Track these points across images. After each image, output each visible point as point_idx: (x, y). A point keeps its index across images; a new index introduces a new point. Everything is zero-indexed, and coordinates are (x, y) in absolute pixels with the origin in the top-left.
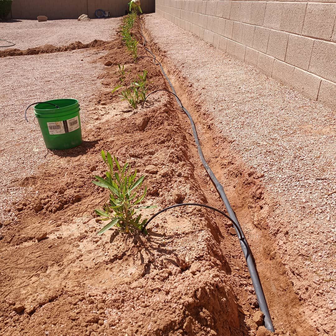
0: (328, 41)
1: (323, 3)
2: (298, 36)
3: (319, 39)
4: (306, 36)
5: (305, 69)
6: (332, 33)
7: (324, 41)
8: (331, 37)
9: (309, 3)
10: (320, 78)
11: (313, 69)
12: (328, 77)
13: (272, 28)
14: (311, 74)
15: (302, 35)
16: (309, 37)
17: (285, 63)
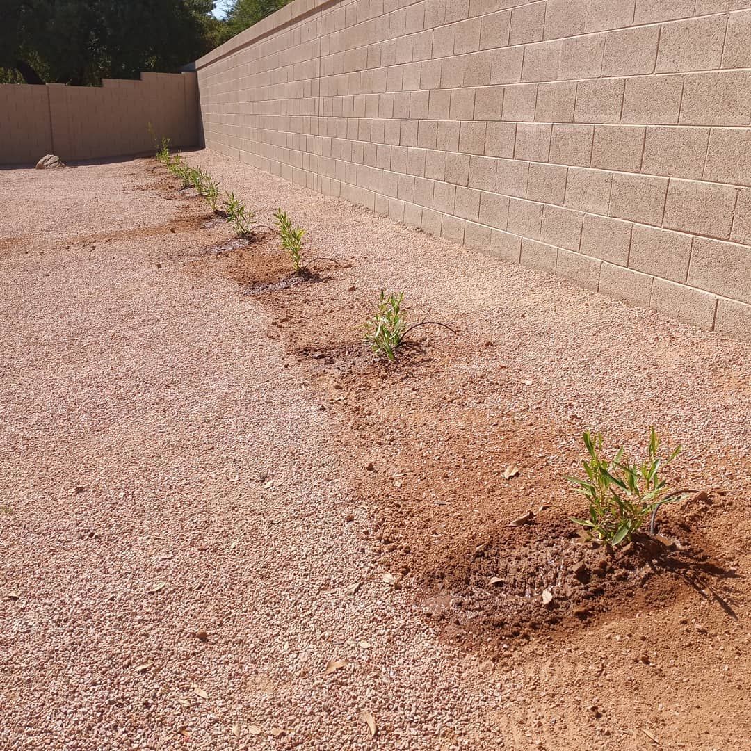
0: (723, 239)
1: (704, 182)
2: (655, 228)
3: (704, 236)
4: (673, 230)
5: (677, 280)
6: (731, 228)
7: (715, 240)
8: (729, 234)
9: (671, 178)
10: (713, 295)
11: (697, 282)
12: (731, 294)
13: (588, 211)
14: (693, 288)
15: (664, 228)
16: (679, 231)
17: (628, 269)
